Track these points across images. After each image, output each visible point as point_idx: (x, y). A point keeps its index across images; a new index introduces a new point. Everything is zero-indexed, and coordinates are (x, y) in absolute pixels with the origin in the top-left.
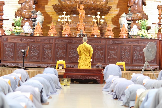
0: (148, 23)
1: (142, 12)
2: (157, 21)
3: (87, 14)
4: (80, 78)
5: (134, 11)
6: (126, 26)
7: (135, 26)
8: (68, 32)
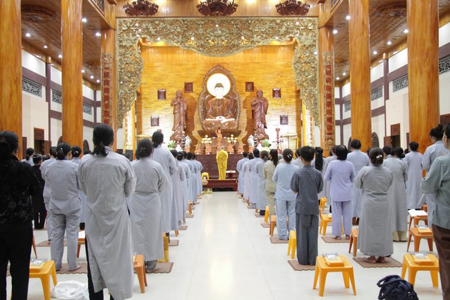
0: (270, 142)
1: (264, 133)
2: (276, 140)
3: (223, 136)
4: (219, 187)
5: (258, 133)
6: (253, 145)
7: (260, 145)
8: (210, 150)
